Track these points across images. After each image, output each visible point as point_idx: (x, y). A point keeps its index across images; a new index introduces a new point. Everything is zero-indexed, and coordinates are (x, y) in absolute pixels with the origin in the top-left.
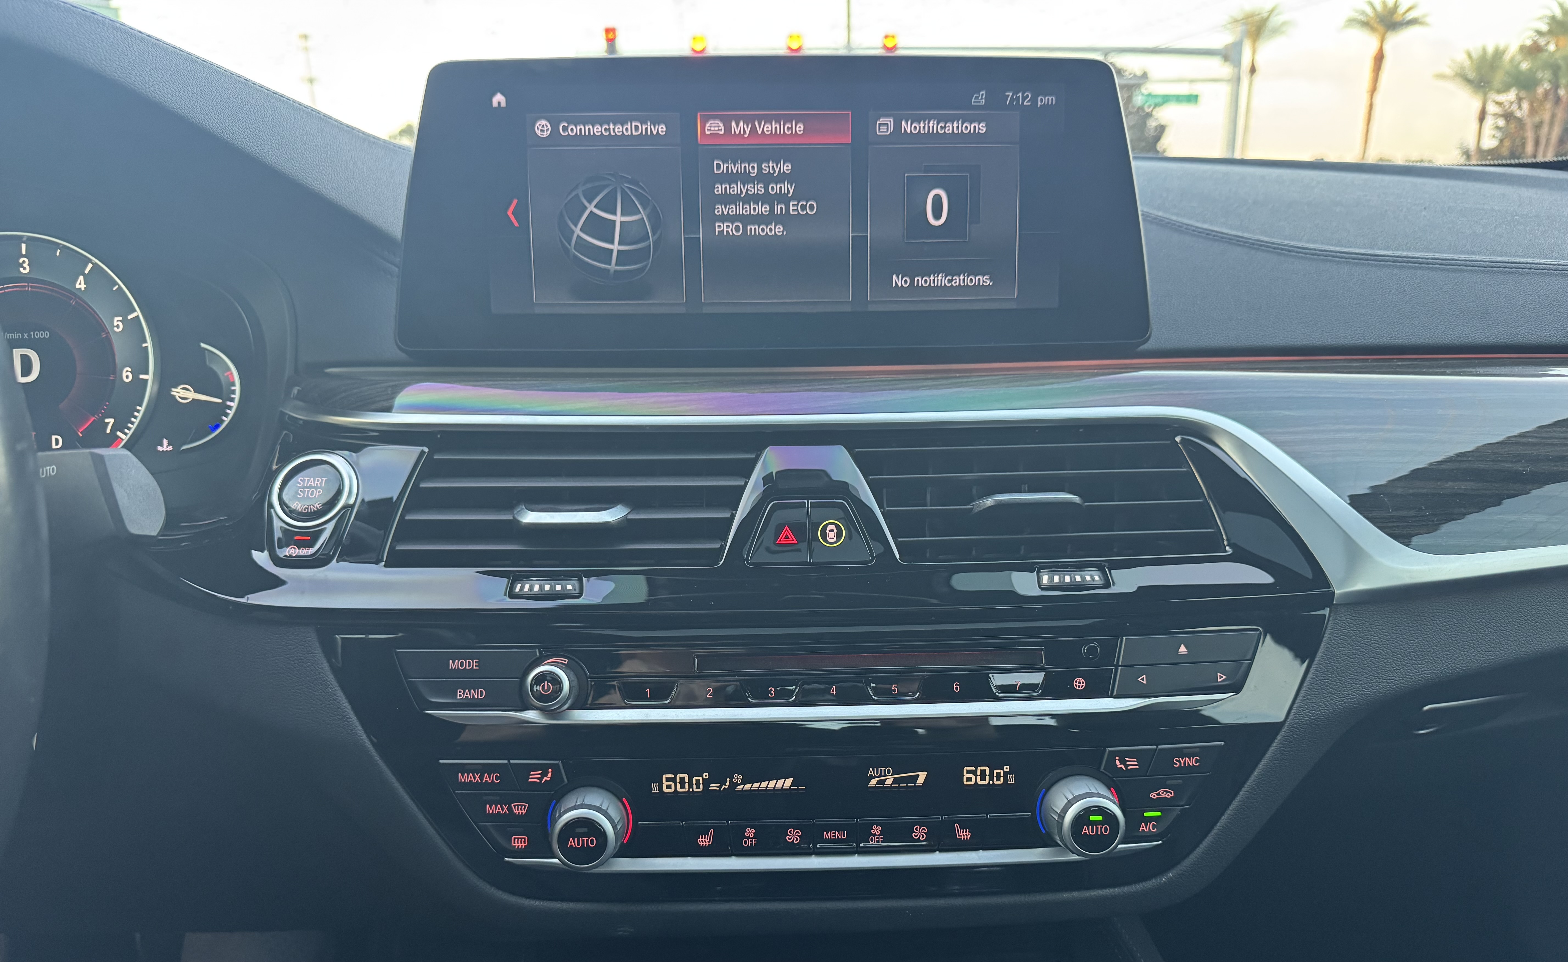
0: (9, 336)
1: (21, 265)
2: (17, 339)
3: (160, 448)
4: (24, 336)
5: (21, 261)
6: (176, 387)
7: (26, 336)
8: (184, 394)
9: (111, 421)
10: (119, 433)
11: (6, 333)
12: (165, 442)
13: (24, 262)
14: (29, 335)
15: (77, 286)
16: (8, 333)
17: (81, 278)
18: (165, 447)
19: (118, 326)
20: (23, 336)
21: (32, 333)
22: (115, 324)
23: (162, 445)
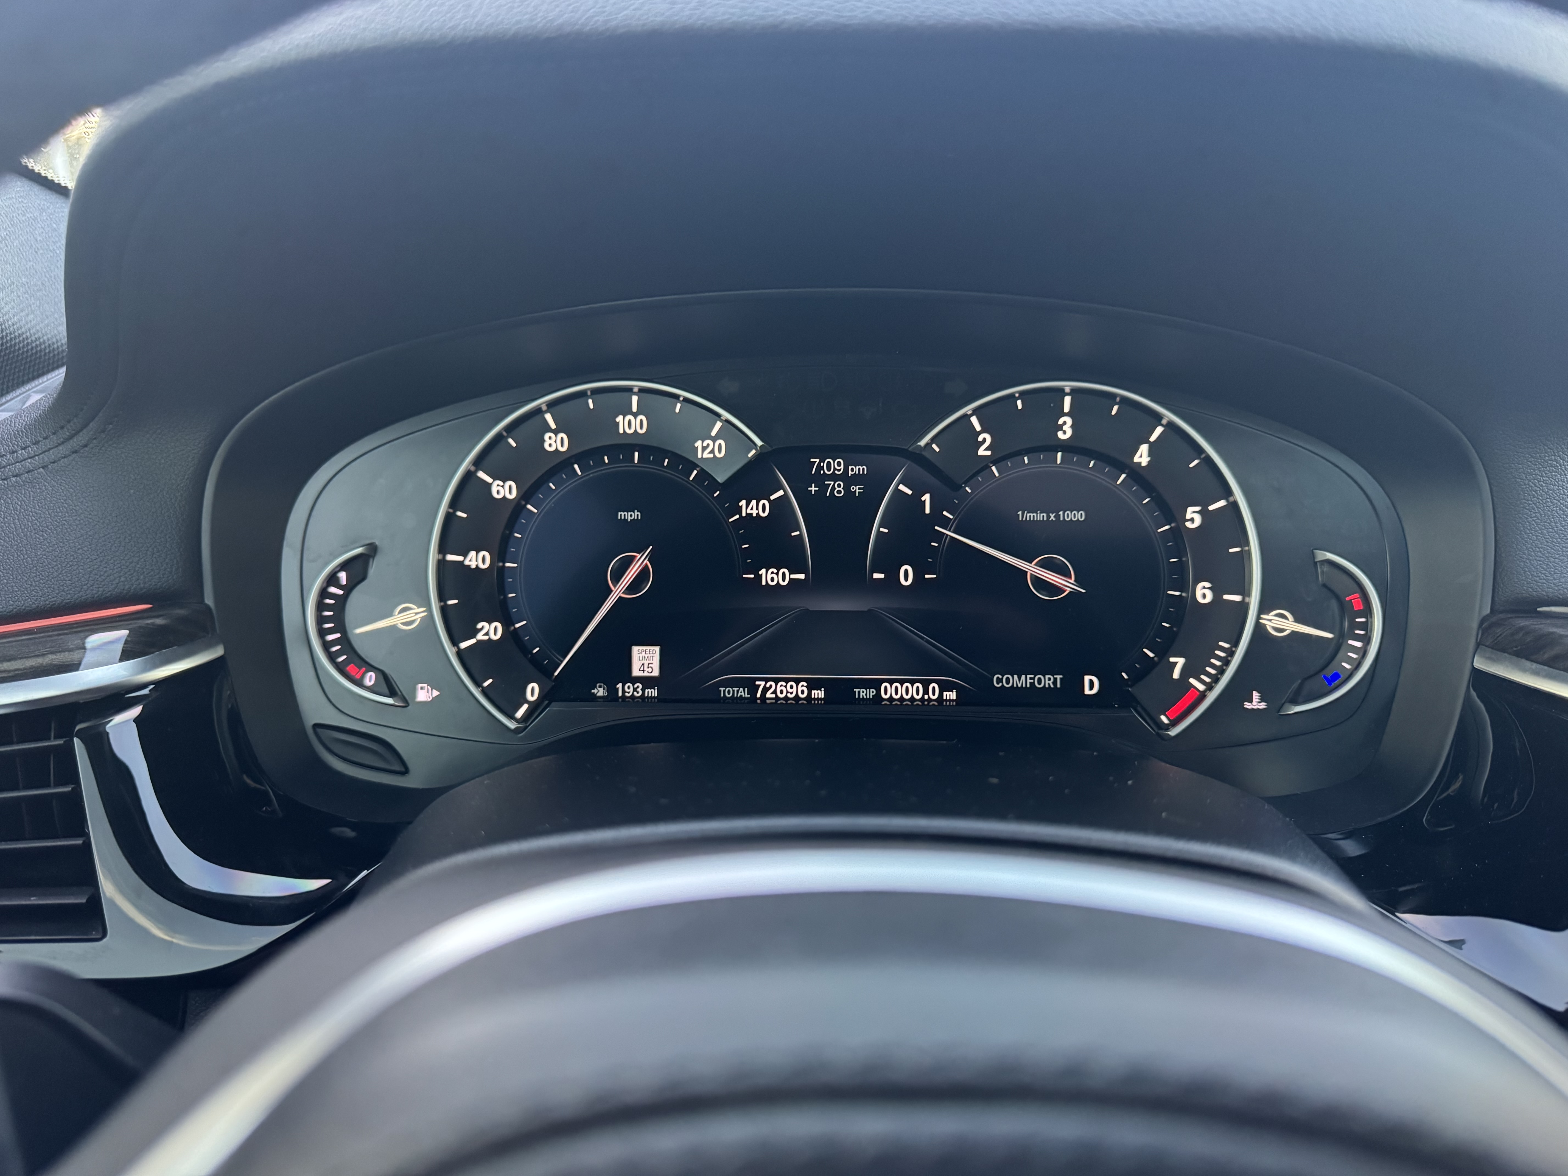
0: (1030, 516)
1: (1060, 428)
2: (1040, 520)
3: (1247, 705)
4: (1050, 517)
5: (1061, 422)
6: (1268, 613)
7: (1052, 517)
8: (1279, 623)
9: (1180, 661)
10: (1192, 681)
11: (1026, 512)
12: (1256, 695)
13: (1065, 423)
14: (1057, 516)
15: (1136, 459)
16: (1028, 513)
17: (1144, 448)
18: (1254, 703)
19: (1192, 520)
20: (1048, 517)
21: (1061, 513)
22: (1188, 516)
23: (1251, 701)
